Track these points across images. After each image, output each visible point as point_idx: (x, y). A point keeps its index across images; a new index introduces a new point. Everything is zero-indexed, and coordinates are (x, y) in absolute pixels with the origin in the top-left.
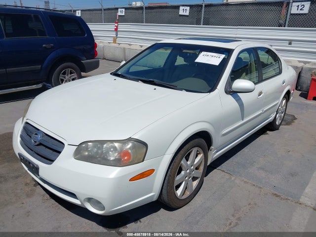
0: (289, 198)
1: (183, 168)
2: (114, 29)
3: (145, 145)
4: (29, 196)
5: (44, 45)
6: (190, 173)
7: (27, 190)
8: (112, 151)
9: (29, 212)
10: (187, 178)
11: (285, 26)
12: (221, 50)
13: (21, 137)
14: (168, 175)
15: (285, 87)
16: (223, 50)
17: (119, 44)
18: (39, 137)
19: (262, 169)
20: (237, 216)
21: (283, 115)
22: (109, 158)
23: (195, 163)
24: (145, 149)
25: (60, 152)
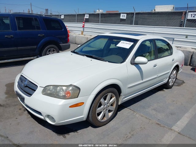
0: (166, 126)
1: (102, 104)
2: (82, 26)
3: (79, 89)
4: (20, 115)
5: (39, 35)
6: (107, 107)
7: (20, 112)
8: (61, 91)
9: (19, 123)
10: (105, 110)
11: (183, 27)
12: (132, 40)
13: (18, 82)
14: (92, 106)
15: (174, 63)
16: (133, 40)
17: (85, 35)
18: (26, 83)
19: (154, 110)
20: (132, 133)
21: (174, 80)
22: (60, 95)
23: (110, 102)
24: (78, 91)
25: (35, 91)
